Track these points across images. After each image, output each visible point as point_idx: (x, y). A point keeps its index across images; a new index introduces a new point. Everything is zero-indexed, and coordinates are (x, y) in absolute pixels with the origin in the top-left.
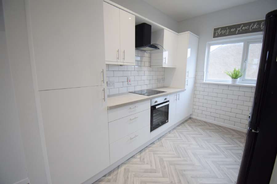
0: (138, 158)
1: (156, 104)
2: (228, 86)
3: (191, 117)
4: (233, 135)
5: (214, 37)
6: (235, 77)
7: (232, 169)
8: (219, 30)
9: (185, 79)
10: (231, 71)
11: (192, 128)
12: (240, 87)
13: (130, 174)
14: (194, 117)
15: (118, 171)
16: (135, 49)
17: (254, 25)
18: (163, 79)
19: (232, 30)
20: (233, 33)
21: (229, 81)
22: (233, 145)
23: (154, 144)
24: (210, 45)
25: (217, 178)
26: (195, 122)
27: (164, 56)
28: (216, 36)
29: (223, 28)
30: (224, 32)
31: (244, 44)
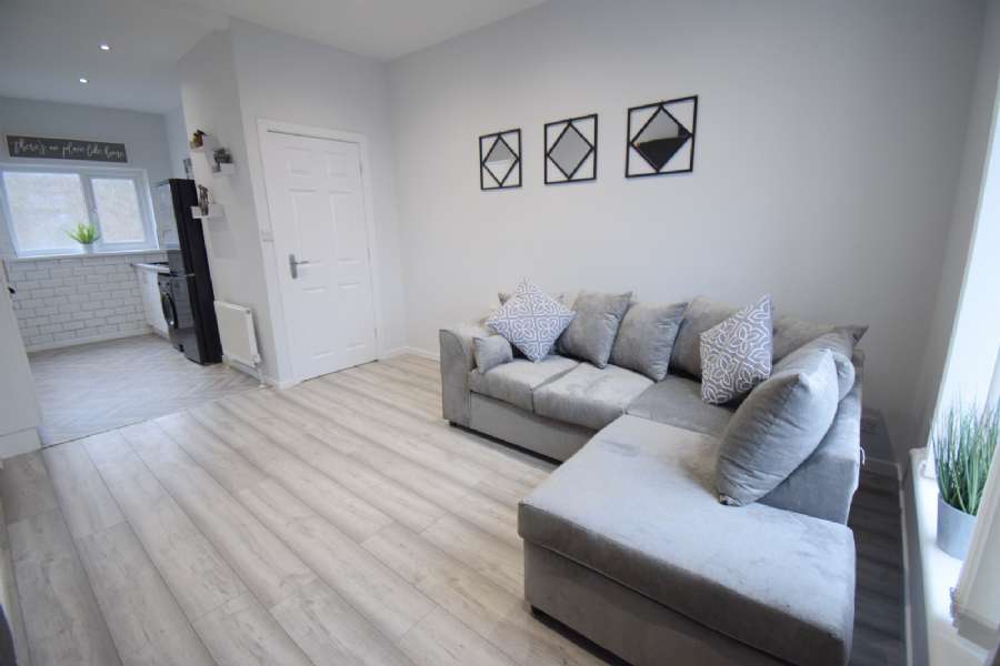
2: (80, 258)
5: (12, 154)
6: (87, 240)
8: (21, 143)
10: (75, 229)
17: (93, 147)
19: (54, 148)
20: (57, 155)
21: (80, 249)
28: (16, 152)
29: (28, 140)
30: (33, 148)
31: (82, 179)
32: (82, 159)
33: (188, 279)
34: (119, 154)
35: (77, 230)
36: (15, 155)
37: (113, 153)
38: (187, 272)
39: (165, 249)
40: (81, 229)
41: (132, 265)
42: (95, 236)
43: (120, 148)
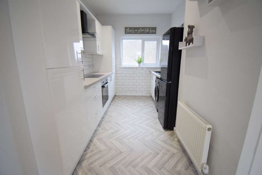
0: (101, 130)
1: (104, 83)
2: (137, 68)
3: (116, 95)
4: (144, 99)
5: (125, 33)
6: (140, 62)
7: (153, 113)
8: (128, 29)
9: (112, 65)
10: (137, 58)
11: (121, 101)
12: (143, 68)
13: (104, 140)
14: (117, 94)
15: (93, 142)
16: (82, 35)
17: (147, 29)
18: (93, 66)
19: (136, 30)
20: (136, 33)
21: (137, 65)
22: (146, 103)
23: (104, 118)
24: (122, 39)
25: (150, 119)
26: (120, 97)
27: (97, 45)
28: (127, 33)
29: (131, 28)
30: (131, 31)
31: (142, 41)
32: (143, 34)
33: (167, 84)
34: (154, 31)
35: (138, 58)
36: (127, 34)
37: (153, 31)
38: (168, 80)
39: (161, 67)
40: (139, 58)
41: (150, 71)
42: (142, 61)
43: (155, 29)
